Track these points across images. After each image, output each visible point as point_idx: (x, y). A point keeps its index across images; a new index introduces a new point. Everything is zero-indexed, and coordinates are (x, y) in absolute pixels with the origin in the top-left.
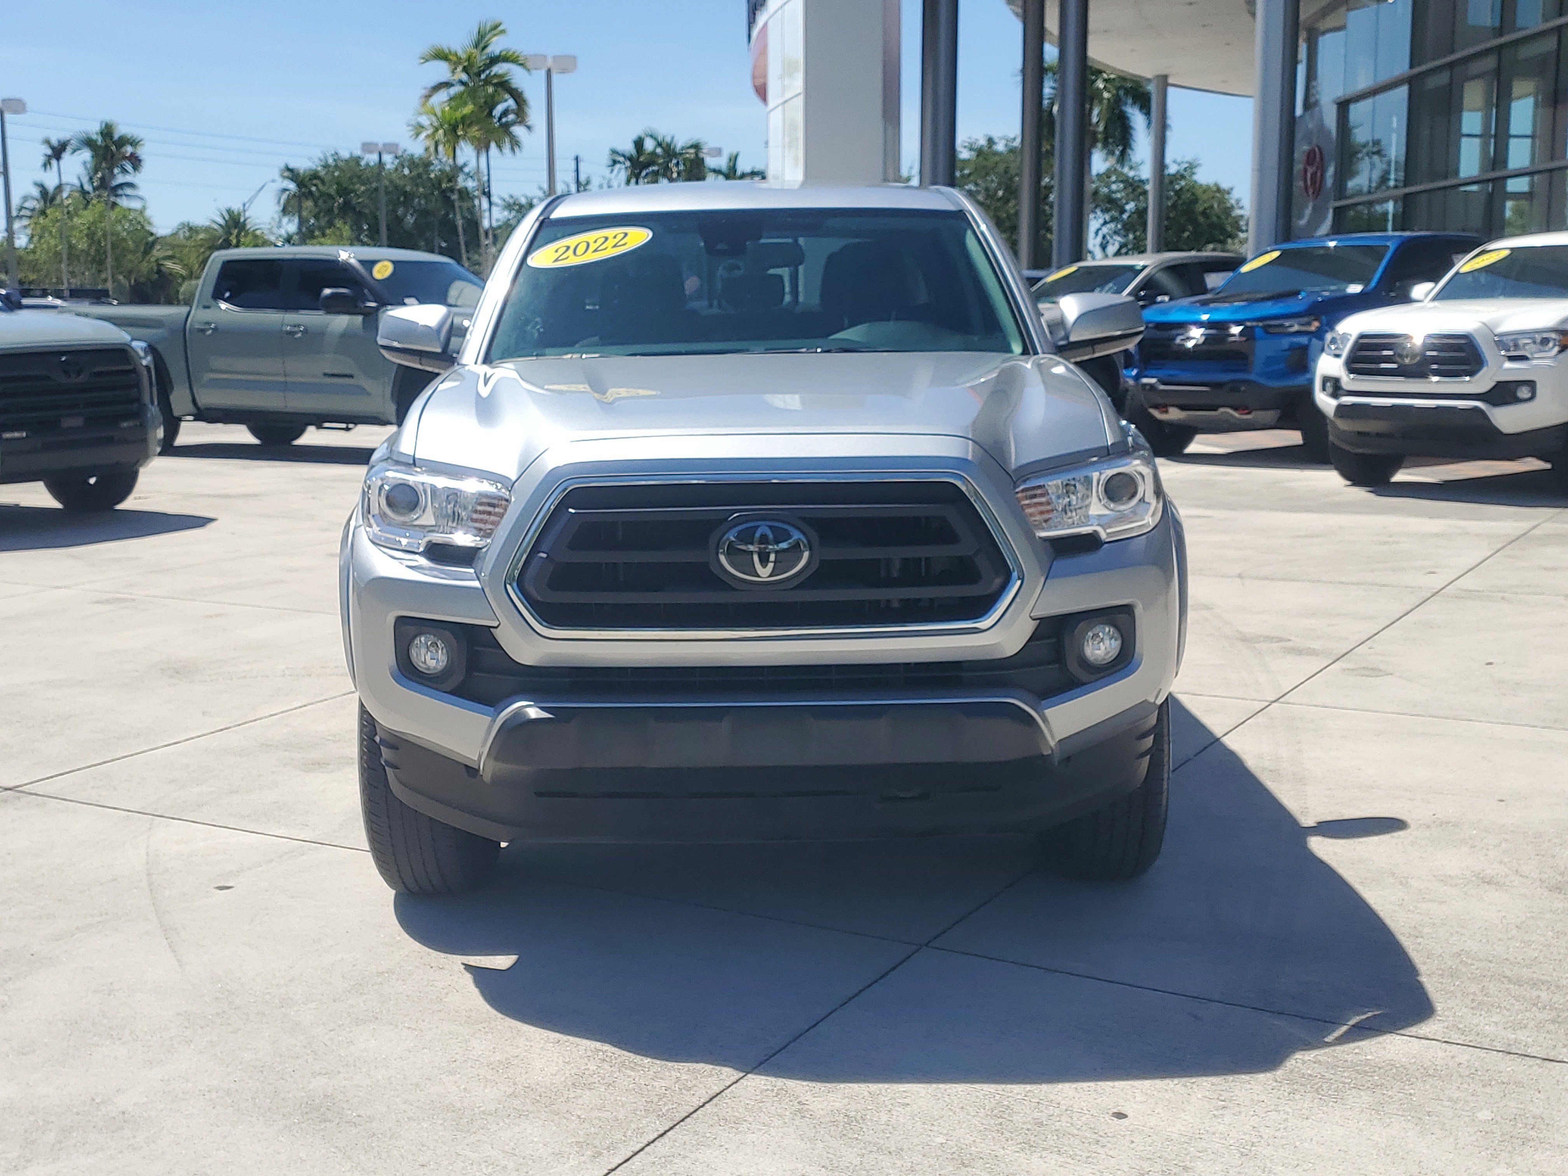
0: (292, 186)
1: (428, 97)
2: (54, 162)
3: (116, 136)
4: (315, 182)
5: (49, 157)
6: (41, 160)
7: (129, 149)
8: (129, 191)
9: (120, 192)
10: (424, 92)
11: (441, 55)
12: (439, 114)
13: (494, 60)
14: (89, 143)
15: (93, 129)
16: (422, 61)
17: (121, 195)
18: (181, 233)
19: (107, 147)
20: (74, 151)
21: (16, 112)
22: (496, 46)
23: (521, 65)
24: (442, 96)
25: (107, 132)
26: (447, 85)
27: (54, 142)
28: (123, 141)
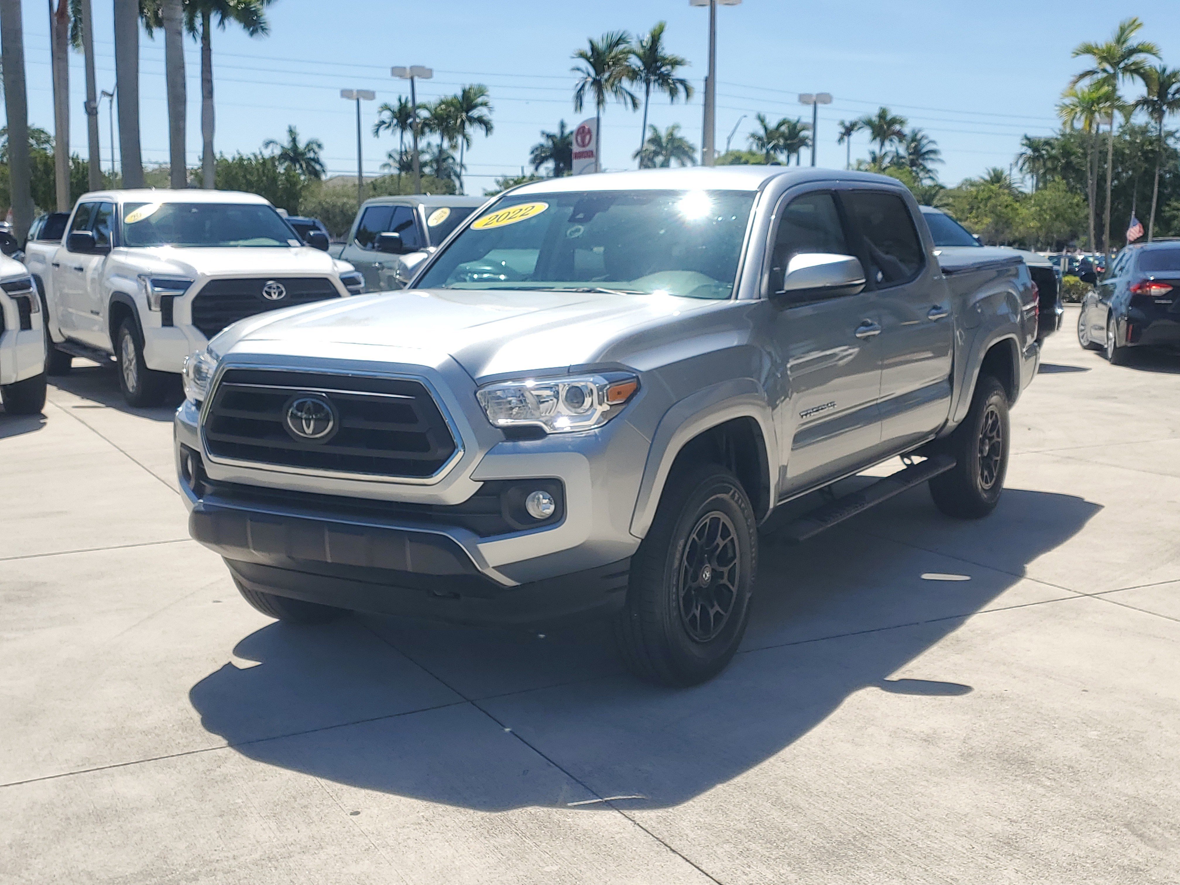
0: (1029, 152)
1: (1075, 82)
2: (846, 138)
3: (889, 117)
4: (1047, 147)
5: (843, 135)
6: (837, 136)
7: (897, 127)
8: (932, 156)
9: (926, 156)
10: (1073, 79)
11: (1088, 50)
12: (1080, 96)
13: (1132, 52)
14: (869, 123)
15: (873, 113)
16: (1074, 55)
17: (927, 159)
18: (964, 187)
19: (881, 127)
20: (860, 128)
21: (825, 103)
22: (1134, 39)
23: (1154, 54)
24: (1087, 82)
25: (882, 115)
26: (1092, 72)
27: (847, 124)
28: (894, 121)
